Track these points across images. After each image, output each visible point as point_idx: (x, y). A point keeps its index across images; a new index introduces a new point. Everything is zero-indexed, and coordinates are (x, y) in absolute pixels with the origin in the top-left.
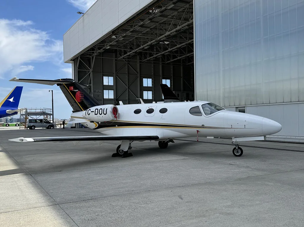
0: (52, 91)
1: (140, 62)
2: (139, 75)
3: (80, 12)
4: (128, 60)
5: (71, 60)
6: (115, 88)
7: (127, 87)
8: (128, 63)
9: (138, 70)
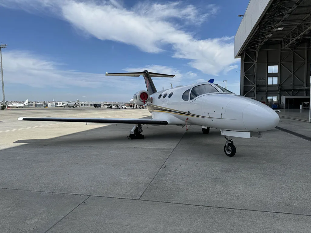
0: (226, 81)
1: (308, 48)
2: (306, 61)
3: (240, 15)
4: (294, 49)
5: (239, 55)
6: (279, 75)
7: (292, 74)
8: (294, 51)
9: (306, 56)
